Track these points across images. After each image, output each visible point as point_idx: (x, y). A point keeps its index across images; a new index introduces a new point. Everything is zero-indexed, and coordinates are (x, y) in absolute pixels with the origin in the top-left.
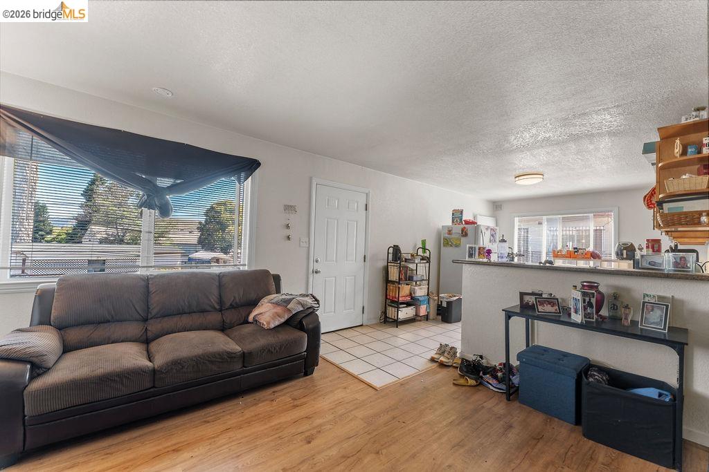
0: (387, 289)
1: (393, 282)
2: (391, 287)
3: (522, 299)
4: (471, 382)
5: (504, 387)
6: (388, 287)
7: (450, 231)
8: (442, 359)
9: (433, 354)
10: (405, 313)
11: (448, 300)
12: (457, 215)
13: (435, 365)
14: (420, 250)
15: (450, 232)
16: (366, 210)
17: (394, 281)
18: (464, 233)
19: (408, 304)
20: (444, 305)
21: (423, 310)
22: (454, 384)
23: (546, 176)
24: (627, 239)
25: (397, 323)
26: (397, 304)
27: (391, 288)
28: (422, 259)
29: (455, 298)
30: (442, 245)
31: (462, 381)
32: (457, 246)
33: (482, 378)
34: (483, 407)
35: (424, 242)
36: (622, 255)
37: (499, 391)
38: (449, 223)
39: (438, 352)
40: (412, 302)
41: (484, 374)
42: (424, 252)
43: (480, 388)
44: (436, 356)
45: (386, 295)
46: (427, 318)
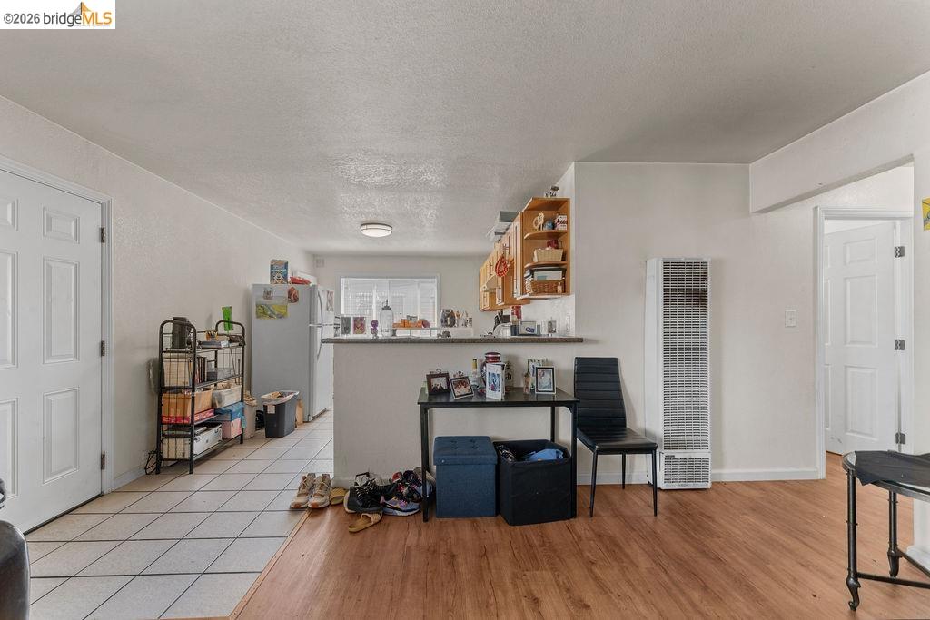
0: (160, 405)
1: (177, 390)
2: (171, 399)
3: (429, 383)
4: (375, 518)
5: (415, 505)
6: (164, 401)
7: (268, 293)
8: (314, 500)
9: (291, 498)
10: (204, 441)
11: (279, 402)
12: (279, 270)
13: (305, 515)
14: (221, 326)
15: (268, 295)
16: (102, 240)
17: (180, 388)
18: (293, 297)
19: (209, 425)
20: (271, 410)
21: (235, 429)
22: (351, 532)
23: (394, 228)
24: (447, 307)
25: (188, 464)
26: (186, 429)
27: (173, 401)
28: (231, 341)
29: (289, 397)
30: (254, 315)
31: (360, 523)
32: (281, 316)
33: (385, 505)
34: (409, 547)
35: (227, 311)
36: (446, 321)
37: (410, 513)
38: (265, 280)
39: (302, 491)
40: (218, 418)
41: (387, 499)
42: (230, 328)
43: (387, 521)
44: (301, 500)
45: (160, 417)
46: (241, 439)
